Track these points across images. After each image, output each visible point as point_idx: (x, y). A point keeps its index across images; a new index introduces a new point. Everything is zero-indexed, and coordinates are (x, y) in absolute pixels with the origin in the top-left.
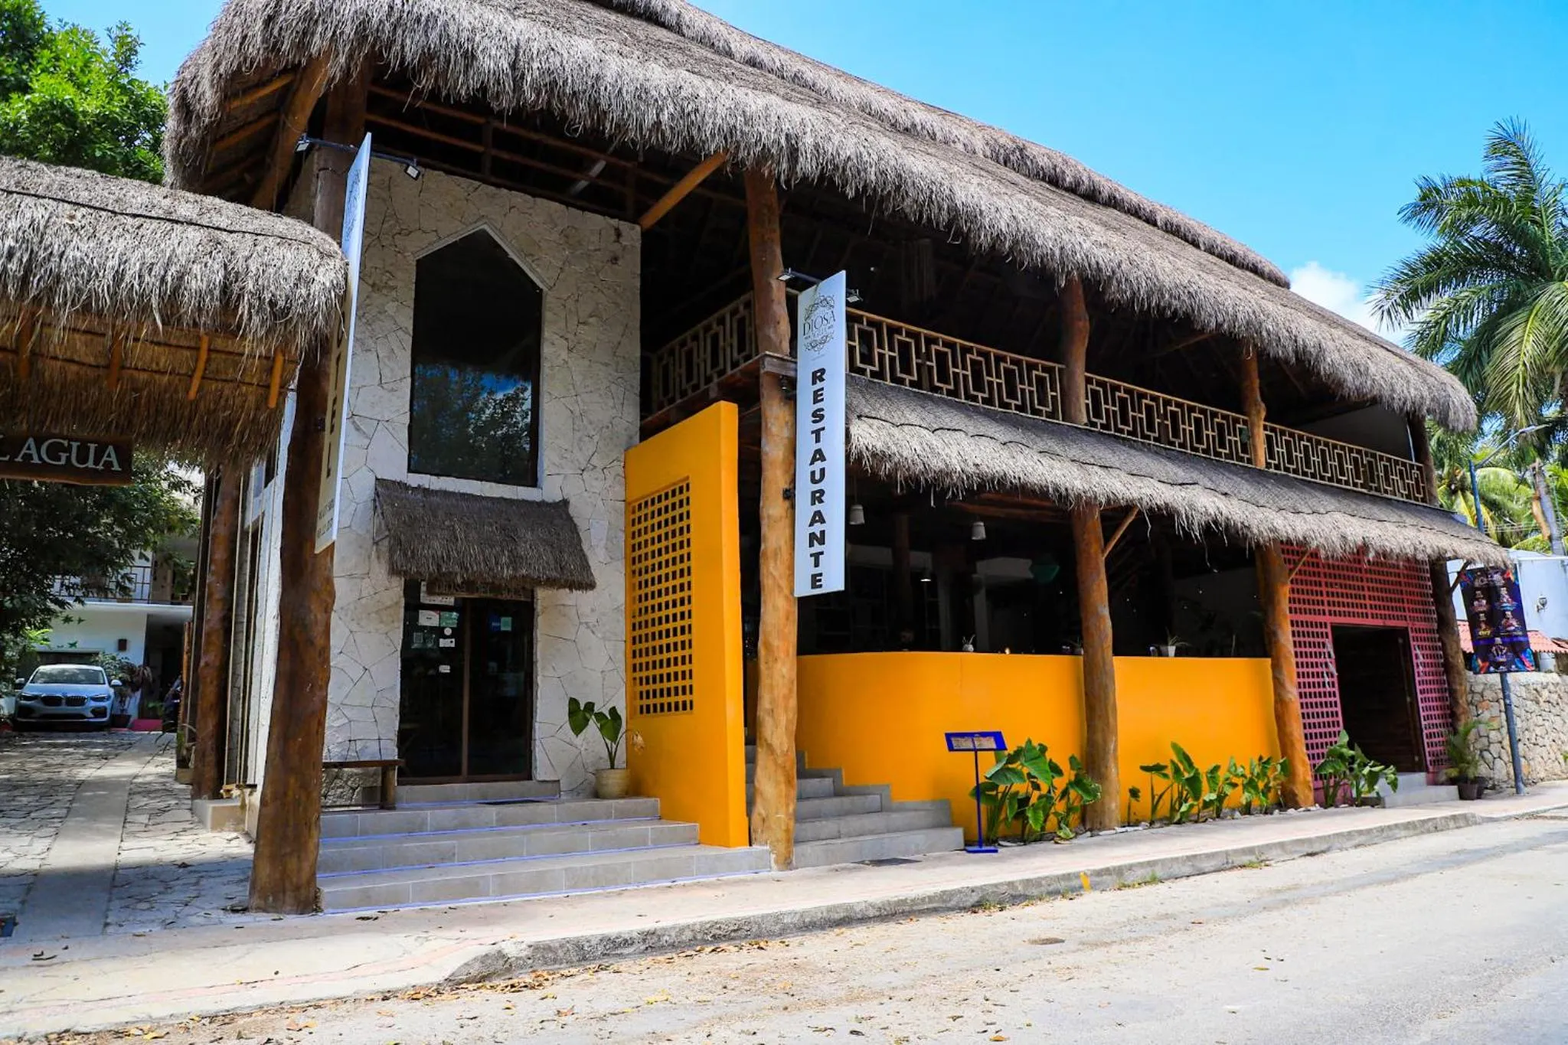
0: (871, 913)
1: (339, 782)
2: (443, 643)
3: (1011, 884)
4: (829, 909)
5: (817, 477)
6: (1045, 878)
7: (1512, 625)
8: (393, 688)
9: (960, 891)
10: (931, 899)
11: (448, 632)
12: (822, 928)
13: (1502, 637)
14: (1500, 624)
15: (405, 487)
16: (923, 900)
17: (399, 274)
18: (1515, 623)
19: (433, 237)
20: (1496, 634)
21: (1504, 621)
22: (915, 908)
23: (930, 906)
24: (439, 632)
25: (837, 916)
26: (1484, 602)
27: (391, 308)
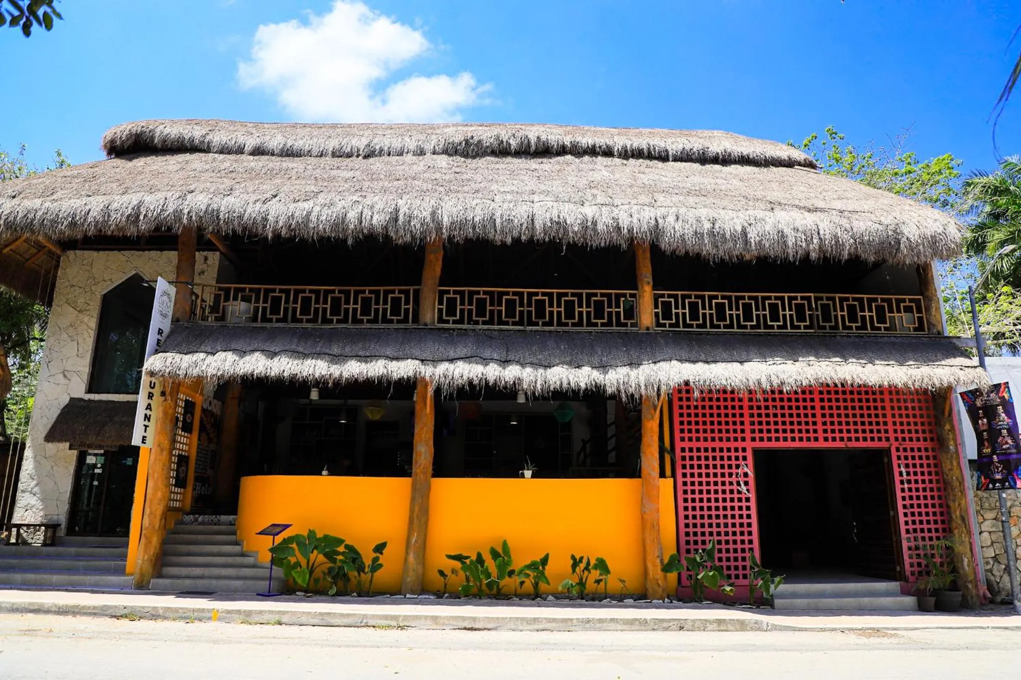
0: (54, 609)
1: (38, 533)
2: (97, 471)
3: (155, 608)
4: (30, 604)
5: (152, 385)
6: (182, 609)
7: (1007, 443)
8: (66, 492)
9: (116, 607)
10: (95, 608)
11: (99, 466)
12: (22, 612)
13: (998, 455)
14: (997, 442)
15: (84, 401)
16: (89, 608)
17: (91, 303)
18: (1010, 441)
19: (109, 283)
20: (994, 452)
21: (1000, 439)
22: (82, 611)
23: (94, 611)
24: (94, 466)
25: (32, 608)
26: (985, 420)
27: (86, 319)
